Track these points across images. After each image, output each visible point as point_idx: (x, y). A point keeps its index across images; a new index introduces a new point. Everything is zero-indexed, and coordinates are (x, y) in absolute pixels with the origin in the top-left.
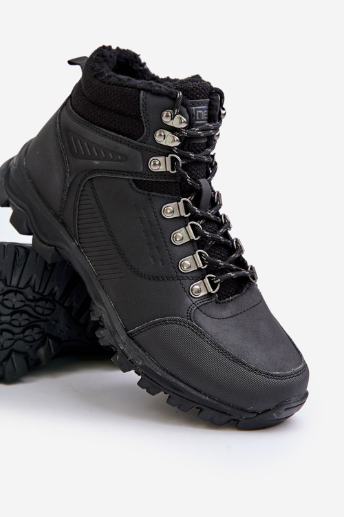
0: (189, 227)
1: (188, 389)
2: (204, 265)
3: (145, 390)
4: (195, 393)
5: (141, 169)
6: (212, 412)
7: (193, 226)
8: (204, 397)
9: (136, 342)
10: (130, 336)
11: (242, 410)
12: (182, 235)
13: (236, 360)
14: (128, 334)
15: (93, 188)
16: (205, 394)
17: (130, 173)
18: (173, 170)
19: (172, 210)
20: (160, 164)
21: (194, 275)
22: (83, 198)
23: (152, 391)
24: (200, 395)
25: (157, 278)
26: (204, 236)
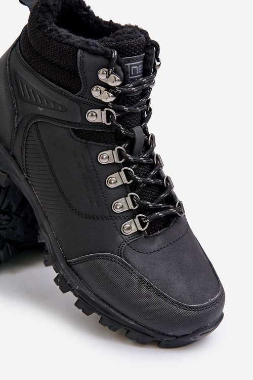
0: (122, 173)
1: (117, 314)
2: (135, 206)
3: (81, 310)
4: (123, 318)
5: (79, 120)
6: (137, 334)
7: (126, 171)
8: (130, 322)
9: (73, 270)
10: (69, 265)
11: (163, 334)
12: (116, 180)
13: (158, 293)
14: (67, 263)
15: (38, 131)
16: (131, 320)
17: (69, 123)
18: (108, 122)
19: (107, 157)
20: (97, 117)
21: (126, 214)
22: (29, 138)
23: (87, 312)
24: (127, 320)
25: (92, 217)
26: (135, 181)
